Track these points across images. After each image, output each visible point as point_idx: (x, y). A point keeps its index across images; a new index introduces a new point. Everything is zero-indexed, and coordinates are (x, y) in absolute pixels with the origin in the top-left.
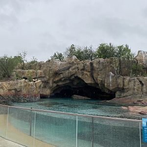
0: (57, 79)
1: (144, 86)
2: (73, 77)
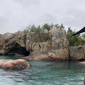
0: (7, 44)
1: (41, 48)
2: (15, 43)
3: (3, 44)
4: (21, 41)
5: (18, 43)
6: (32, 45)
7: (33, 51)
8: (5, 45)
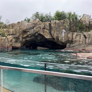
1: (87, 39)
2: (37, 34)
3: (19, 36)
4: (47, 32)
5: (42, 34)
6: (72, 36)
7: (74, 42)
8: (22, 37)
